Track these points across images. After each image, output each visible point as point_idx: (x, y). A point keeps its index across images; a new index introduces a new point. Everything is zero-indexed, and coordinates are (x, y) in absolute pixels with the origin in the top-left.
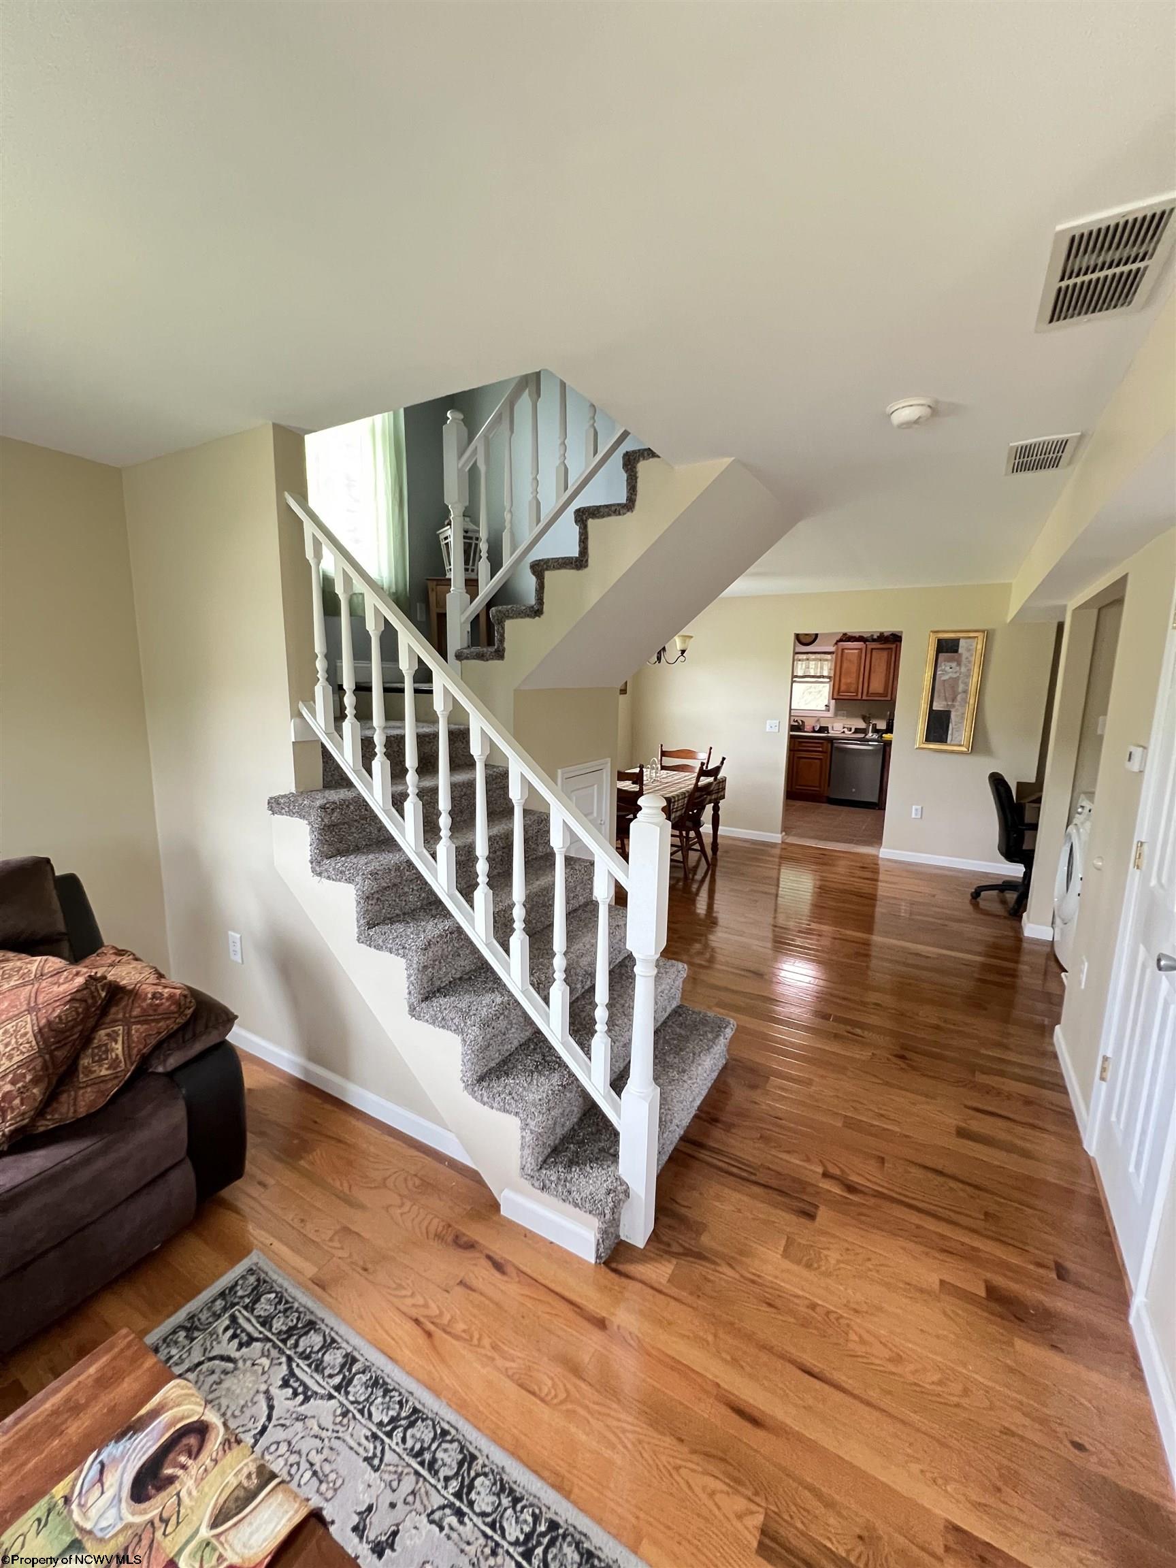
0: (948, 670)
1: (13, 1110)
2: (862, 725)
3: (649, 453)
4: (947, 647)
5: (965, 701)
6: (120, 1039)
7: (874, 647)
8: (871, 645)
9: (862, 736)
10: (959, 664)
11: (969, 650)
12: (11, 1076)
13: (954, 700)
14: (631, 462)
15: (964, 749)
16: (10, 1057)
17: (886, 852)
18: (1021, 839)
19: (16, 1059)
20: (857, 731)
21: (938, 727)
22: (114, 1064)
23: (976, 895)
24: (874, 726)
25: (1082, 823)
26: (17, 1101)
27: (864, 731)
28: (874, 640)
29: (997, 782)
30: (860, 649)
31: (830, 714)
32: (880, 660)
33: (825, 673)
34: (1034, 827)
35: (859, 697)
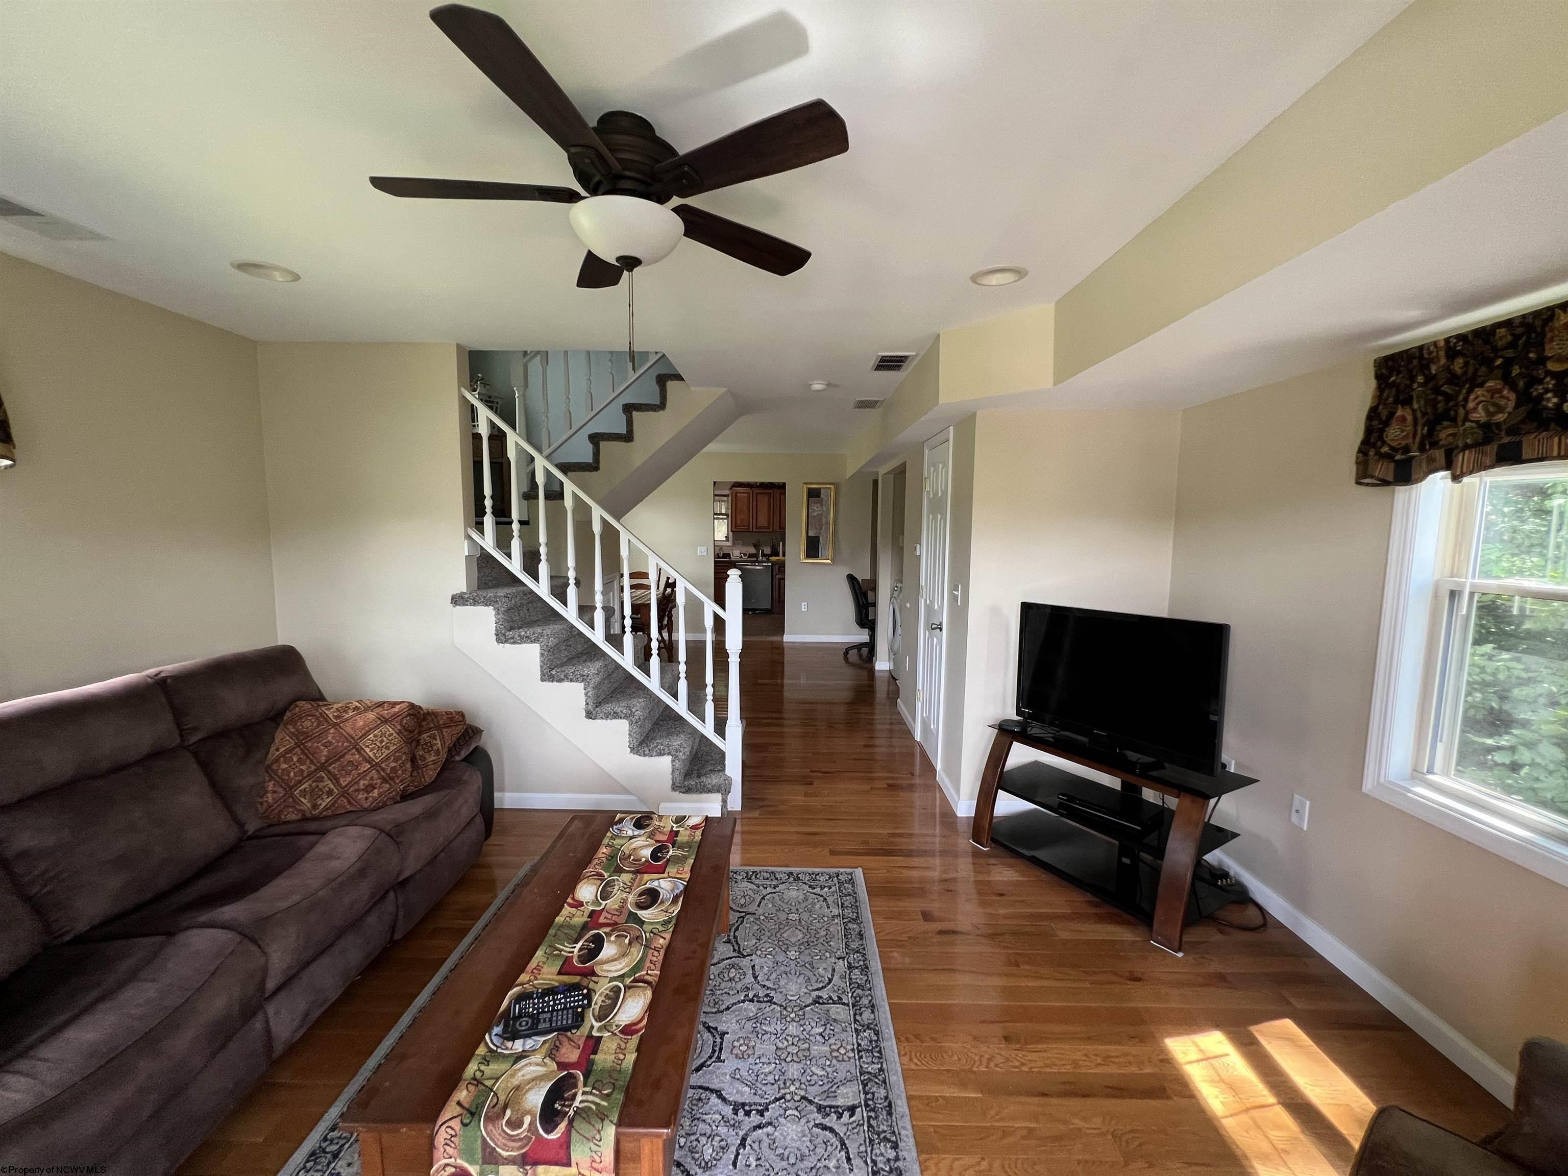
0: (816, 509)
1: (398, 777)
2: (753, 551)
3: (678, 377)
4: (814, 494)
5: (828, 529)
6: (438, 738)
7: (757, 491)
8: (756, 491)
9: (755, 559)
10: (822, 505)
11: (827, 496)
12: (392, 758)
13: (821, 529)
14: (662, 380)
15: (829, 561)
16: (388, 748)
17: (787, 638)
18: (867, 615)
19: (392, 748)
20: (751, 556)
21: (813, 548)
22: (438, 752)
23: (846, 653)
24: (763, 551)
25: (898, 596)
26: (400, 772)
27: (756, 556)
28: (757, 487)
29: (851, 579)
30: (749, 493)
31: (729, 544)
32: (763, 501)
33: (724, 512)
34: (874, 605)
35: (751, 530)
